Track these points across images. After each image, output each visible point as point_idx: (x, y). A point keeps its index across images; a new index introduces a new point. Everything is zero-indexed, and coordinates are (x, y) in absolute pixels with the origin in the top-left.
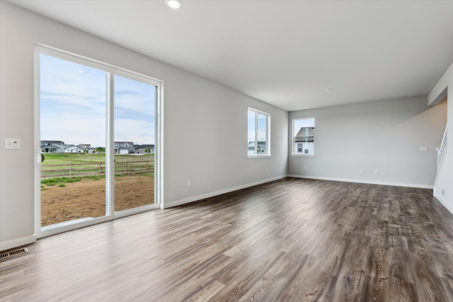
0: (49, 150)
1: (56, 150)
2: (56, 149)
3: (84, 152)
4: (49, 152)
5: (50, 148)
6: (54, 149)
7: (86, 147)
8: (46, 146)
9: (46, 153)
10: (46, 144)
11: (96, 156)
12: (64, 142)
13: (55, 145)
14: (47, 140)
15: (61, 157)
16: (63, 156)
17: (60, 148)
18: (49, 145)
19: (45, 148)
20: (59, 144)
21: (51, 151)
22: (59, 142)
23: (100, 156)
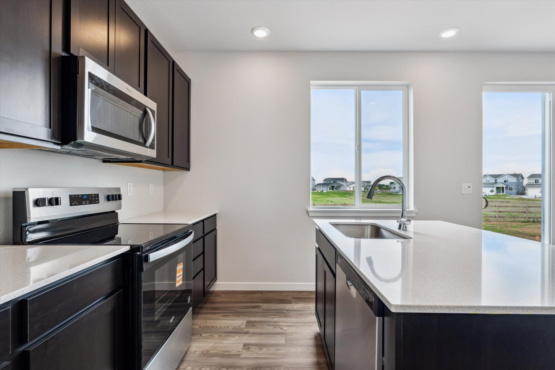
0: (334, 188)
1: (340, 188)
2: (340, 186)
3: (365, 190)
4: (335, 190)
5: (335, 186)
6: (339, 186)
7: (366, 184)
8: (332, 183)
9: (332, 191)
10: (332, 182)
11: (380, 195)
12: (347, 180)
13: (339, 182)
14: (332, 178)
15: (347, 195)
16: (348, 194)
17: (343, 185)
18: (334, 182)
19: (331, 186)
20: (343, 182)
21: (336, 189)
22: (343, 180)
23: (384, 195)
